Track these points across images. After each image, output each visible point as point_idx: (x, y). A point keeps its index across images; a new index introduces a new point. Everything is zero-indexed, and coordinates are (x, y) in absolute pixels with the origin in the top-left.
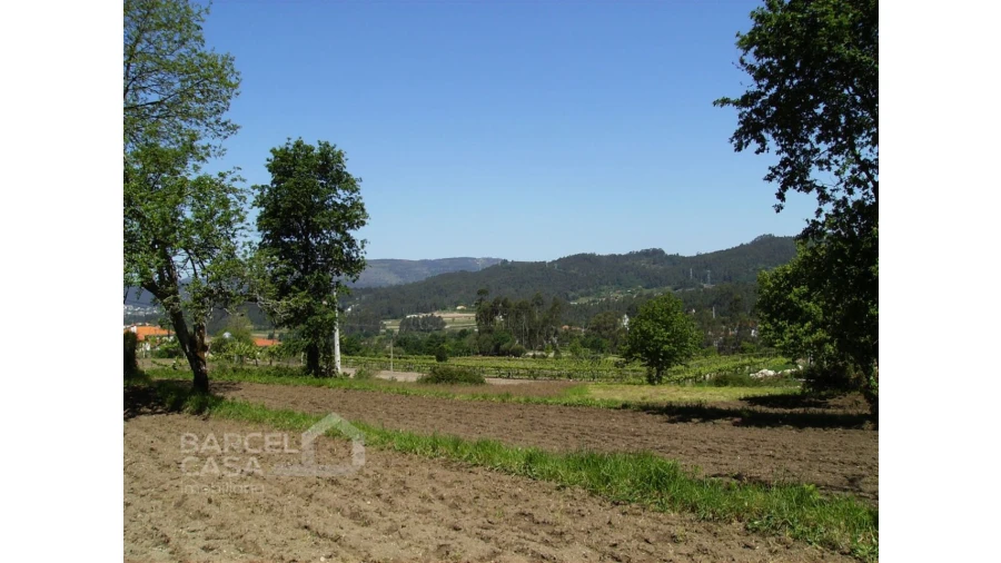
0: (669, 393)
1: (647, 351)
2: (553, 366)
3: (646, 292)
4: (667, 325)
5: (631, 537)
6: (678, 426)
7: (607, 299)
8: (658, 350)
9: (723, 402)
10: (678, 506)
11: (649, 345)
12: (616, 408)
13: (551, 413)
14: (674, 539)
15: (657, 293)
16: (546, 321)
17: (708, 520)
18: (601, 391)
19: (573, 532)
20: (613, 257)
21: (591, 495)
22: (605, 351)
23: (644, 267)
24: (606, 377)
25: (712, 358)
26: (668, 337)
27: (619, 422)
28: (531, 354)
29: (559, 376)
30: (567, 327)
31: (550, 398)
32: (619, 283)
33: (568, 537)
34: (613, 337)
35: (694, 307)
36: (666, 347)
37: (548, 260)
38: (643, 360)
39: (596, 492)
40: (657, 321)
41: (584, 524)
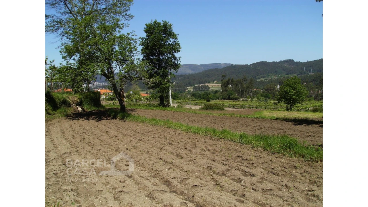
0: (294, 114)
1: (286, 98)
2: (250, 104)
3: (286, 76)
4: (294, 89)
5: (279, 166)
6: (298, 126)
7: (271, 79)
8: (291, 98)
9: (316, 118)
10: (297, 155)
11: (287, 96)
12: (274, 119)
13: (250, 121)
14: (295, 167)
15: (291, 76)
16: (248, 87)
17: (309, 161)
18: (268, 113)
19: (257, 163)
20: (274, 62)
21: (264, 150)
22: (270, 98)
23: (286, 66)
24: (270, 108)
25: (312, 101)
26: (295, 93)
27: (275, 125)
28: (242, 99)
29: (252, 107)
30: (255, 89)
31: (249, 115)
32: (276, 73)
33: (255, 165)
34: (273, 93)
35: (305, 82)
36: (294, 97)
37: (249, 64)
38: (285, 102)
39: (266, 149)
40: (291, 87)
41: (261, 161)
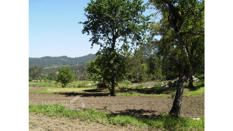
0: (68, 90)
1: (62, 80)
2: (39, 84)
3: (63, 66)
4: (67, 74)
5: (53, 124)
6: (69, 97)
7: (53, 68)
8: (65, 80)
9: (79, 91)
10: (65, 116)
11: (62, 78)
12: (53, 94)
13: (37, 95)
14: (63, 124)
15: (65, 66)
16: (38, 73)
17: (72, 119)
18: (51, 90)
19: (39, 124)
20: (55, 57)
21: (44, 115)
22: (53, 80)
23: (62, 60)
24: (53, 86)
25: (78, 81)
26: (67, 76)
27: (54, 97)
28: (34, 81)
29: (41, 86)
30: (43, 74)
31: (37, 92)
32: (56, 64)
33: (37, 126)
34: (55, 77)
35: (74, 69)
36: (66, 79)
38: (61, 82)
39: (45, 114)
40: (65, 73)
41: (41, 122)
